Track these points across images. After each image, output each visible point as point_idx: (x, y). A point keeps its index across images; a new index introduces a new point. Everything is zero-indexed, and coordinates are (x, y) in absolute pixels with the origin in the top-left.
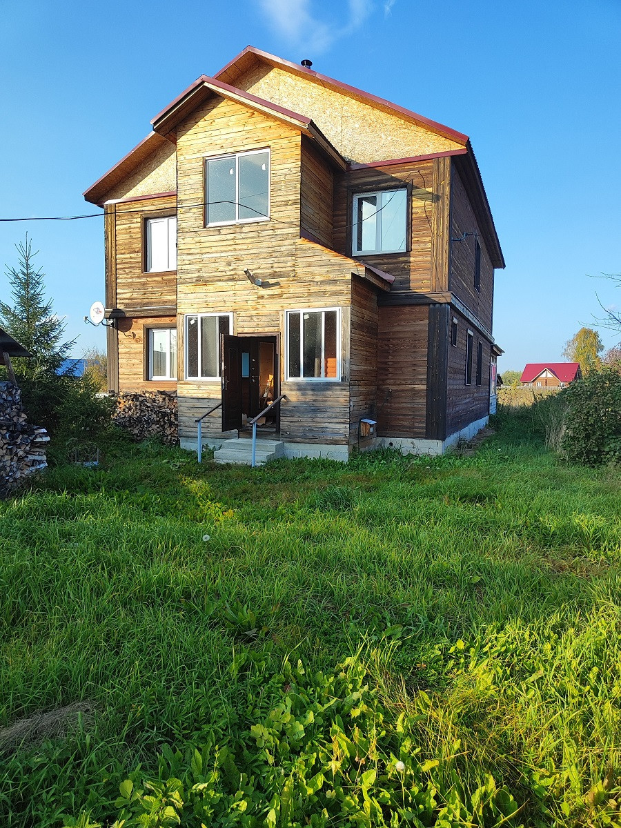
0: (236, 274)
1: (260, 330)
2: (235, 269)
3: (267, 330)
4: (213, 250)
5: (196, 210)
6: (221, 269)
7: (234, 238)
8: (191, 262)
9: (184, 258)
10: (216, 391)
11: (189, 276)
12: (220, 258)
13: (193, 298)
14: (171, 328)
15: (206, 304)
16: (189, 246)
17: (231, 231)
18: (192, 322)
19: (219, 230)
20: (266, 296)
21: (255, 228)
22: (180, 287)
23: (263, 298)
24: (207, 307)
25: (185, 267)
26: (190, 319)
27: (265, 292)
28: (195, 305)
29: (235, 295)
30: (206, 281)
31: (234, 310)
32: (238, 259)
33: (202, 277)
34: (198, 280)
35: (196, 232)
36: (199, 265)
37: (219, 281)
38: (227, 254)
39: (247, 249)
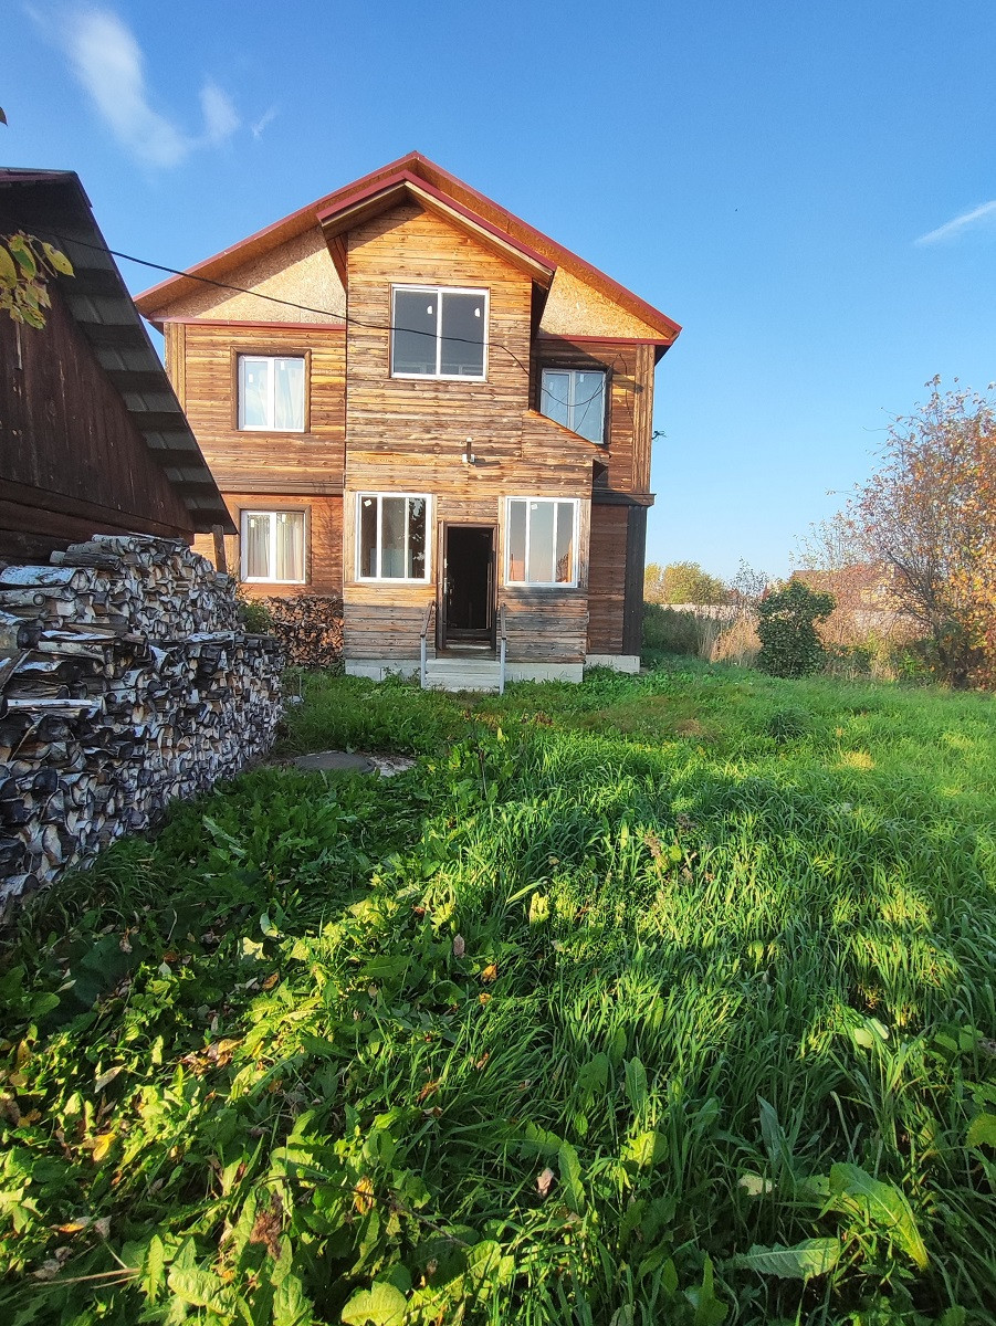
0: (437, 445)
1: (471, 519)
2: (436, 438)
3: (480, 519)
4: (404, 409)
5: (376, 352)
6: (415, 436)
7: (436, 398)
8: (369, 422)
9: (357, 414)
10: (404, 597)
11: (366, 439)
12: (414, 421)
13: (371, 471)
14: (279, 511)
15: (392, 481)
16: (365, 400)
17: (432, 388)
18: (368, 503)
19: (413, 385)
20: (480, 477)
21: (465, 389)
22: (350, 455)
23: (475, 478)
24: (393, 484)
25: (358, 428)
26: (364, 500)
27: (480, 472)
28: (373, 481)
29: (436, 471)
30: (392, 450)
31: (434, 492)
32: (441, 425)
33: (386, 444)
34: (380, 447)
35: (377, 382)
36: (381, 428)
37: (413, 451)
38: (424, 418)
39: (455, 415)
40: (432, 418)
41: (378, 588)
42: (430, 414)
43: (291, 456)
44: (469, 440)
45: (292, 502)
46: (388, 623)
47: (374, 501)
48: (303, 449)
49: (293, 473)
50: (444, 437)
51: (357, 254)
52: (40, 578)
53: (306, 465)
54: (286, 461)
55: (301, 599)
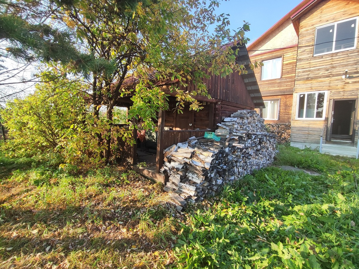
0: (331, 74)
1: (345, 97)
2: (331, 72)
3: (349, 97)
4: (318, 65)
5: (308, 50)
6: (321, 73)
7: (332, 59)
8: (304, 72)
9: (299, 70)
10: (314, 124)
11: (303, 77)
12: (321, 68)
13: (304, 86)
14: (271, 100)
15: (311, 88)
16: (302, 65)
17: (330, 56)
18: (302, 96)
19: (322, 57)
20: (350, 82)
21: (346, 53)
22: (296, 83)
23: (348, 83)
24: (312, 89)
25: (300, 74)
26: (301, 95)
27: (350, 81)
28: (304, 89)
29: (330, 83)
30: (312, 79)
31: (329, 90)
32: (333, 67)
33: (310, 77)
34: (307, 79)
35: (308, 59)
36: (309, 73)
37: (321, 78)
38: (326, 66)
39: (340, 63)
40: (330, 66)
41: (303, 121)
42: (329, 65)
43: (276, 85)
44: (346, 70)
45: (275, 98)
46: (307, 131)
47: (304, 95)
48: (279, 83)
49: (276, 90)
50: (335, 71)
51: (303, 23)
52: (231, 120)
53: (280, 87)
54: (274, 87)
55: (276, 124)
